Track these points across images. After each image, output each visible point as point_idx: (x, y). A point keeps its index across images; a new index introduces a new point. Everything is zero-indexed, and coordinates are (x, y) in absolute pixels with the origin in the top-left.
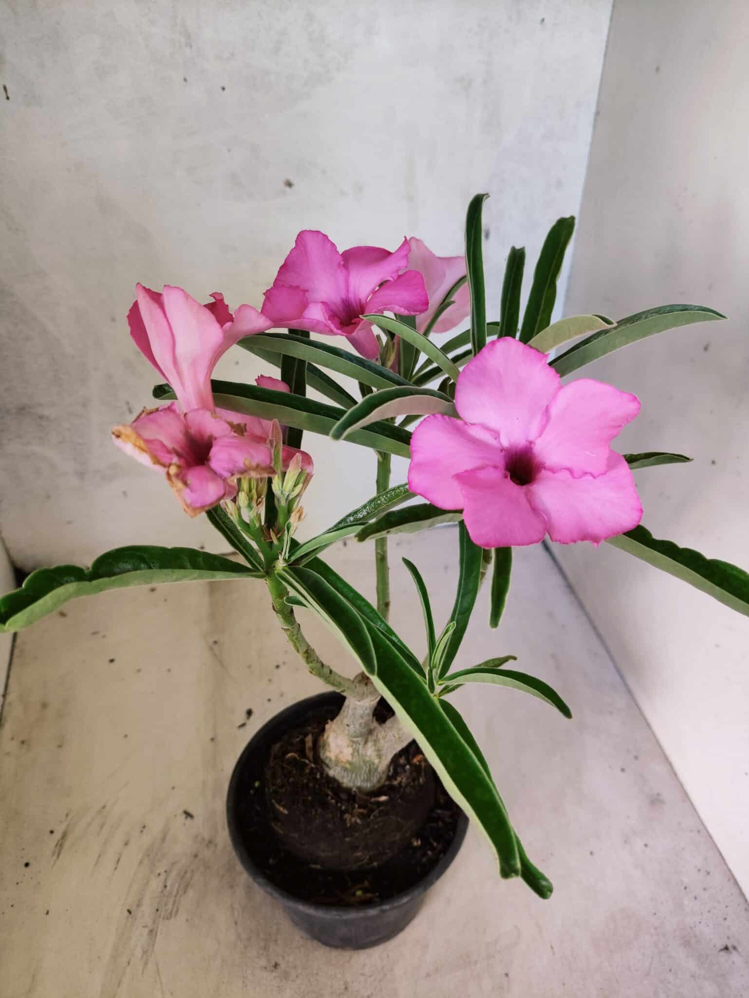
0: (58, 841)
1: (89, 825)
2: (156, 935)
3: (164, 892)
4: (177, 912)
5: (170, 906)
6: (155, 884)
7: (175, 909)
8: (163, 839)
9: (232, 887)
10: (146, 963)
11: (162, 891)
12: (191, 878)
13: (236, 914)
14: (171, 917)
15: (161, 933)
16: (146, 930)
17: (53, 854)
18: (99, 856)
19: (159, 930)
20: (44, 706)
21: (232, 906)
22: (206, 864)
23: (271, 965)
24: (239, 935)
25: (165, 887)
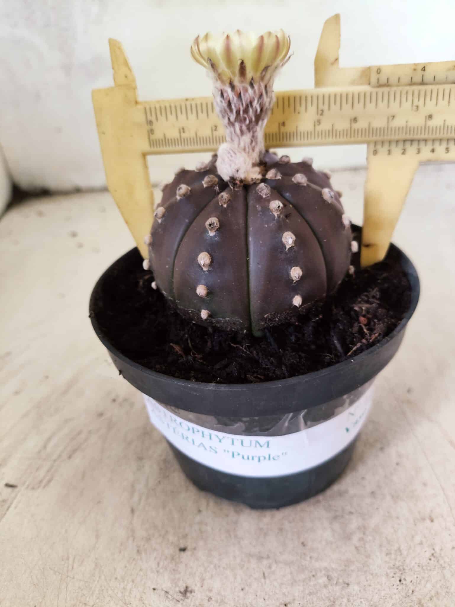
3: (41, 453)
4: (50, 481)
5: (42, 473)
6: (33, 443)
7: (47, 478)
9: (140, 459)
11: (39, 452)
13: (136, 497)
14: (39, 487)
15: (16, 508)
21: (133, 486)
22: (110, 425)
23: (177, 589)
24: (133, 531)
25: (45, 447)
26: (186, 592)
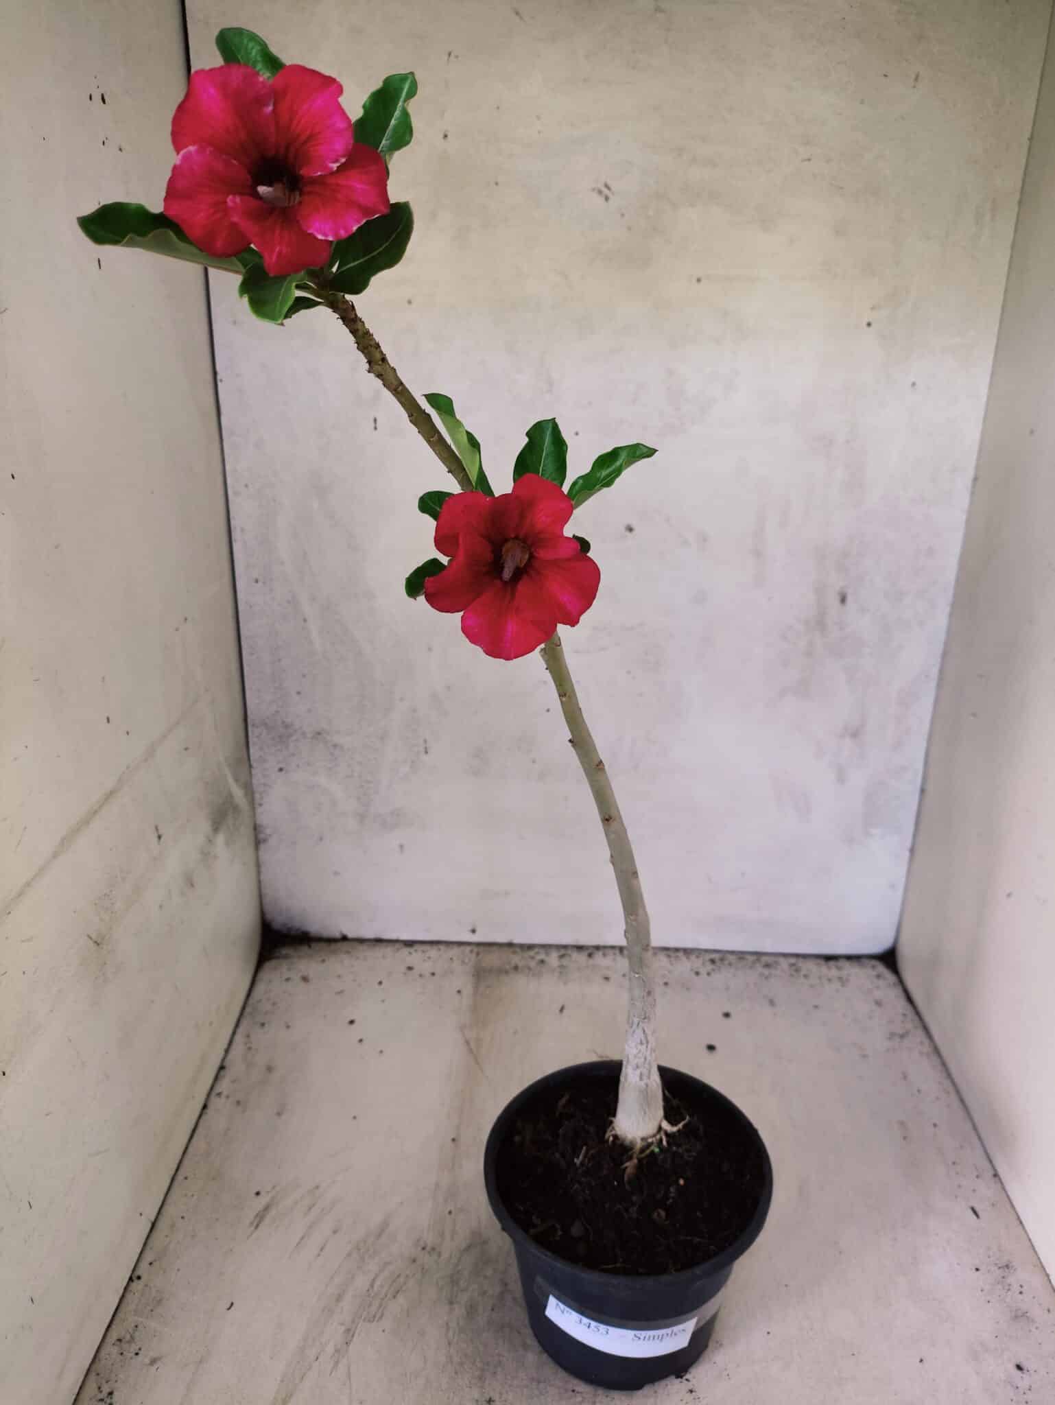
0: (259, 1212)
1: (296, 1203)
2: (353, 1336)
3: (371, 1291)
4: (381, 1316)
5: (374, 1308)
6: (361, 1282)
7: (380, 1313)
8: (379, 1236)
9: (451, 1303)
10: (337, 1363)
11: (368, 1291)
12: (405, 1283)
13: (451, 1334)
14: (373, 1321)
15: (359, 1334)
16: (343, 1328)
17: (252, 1223)
18: (302, 1238)
19: (357, 1332)
20: (269, 1069)
21: (447, 1324)
22: (424, 1271)
23: (484, 1399)
24: (451, 1357)
25: (372, 1286)
26: (490, 1401)
